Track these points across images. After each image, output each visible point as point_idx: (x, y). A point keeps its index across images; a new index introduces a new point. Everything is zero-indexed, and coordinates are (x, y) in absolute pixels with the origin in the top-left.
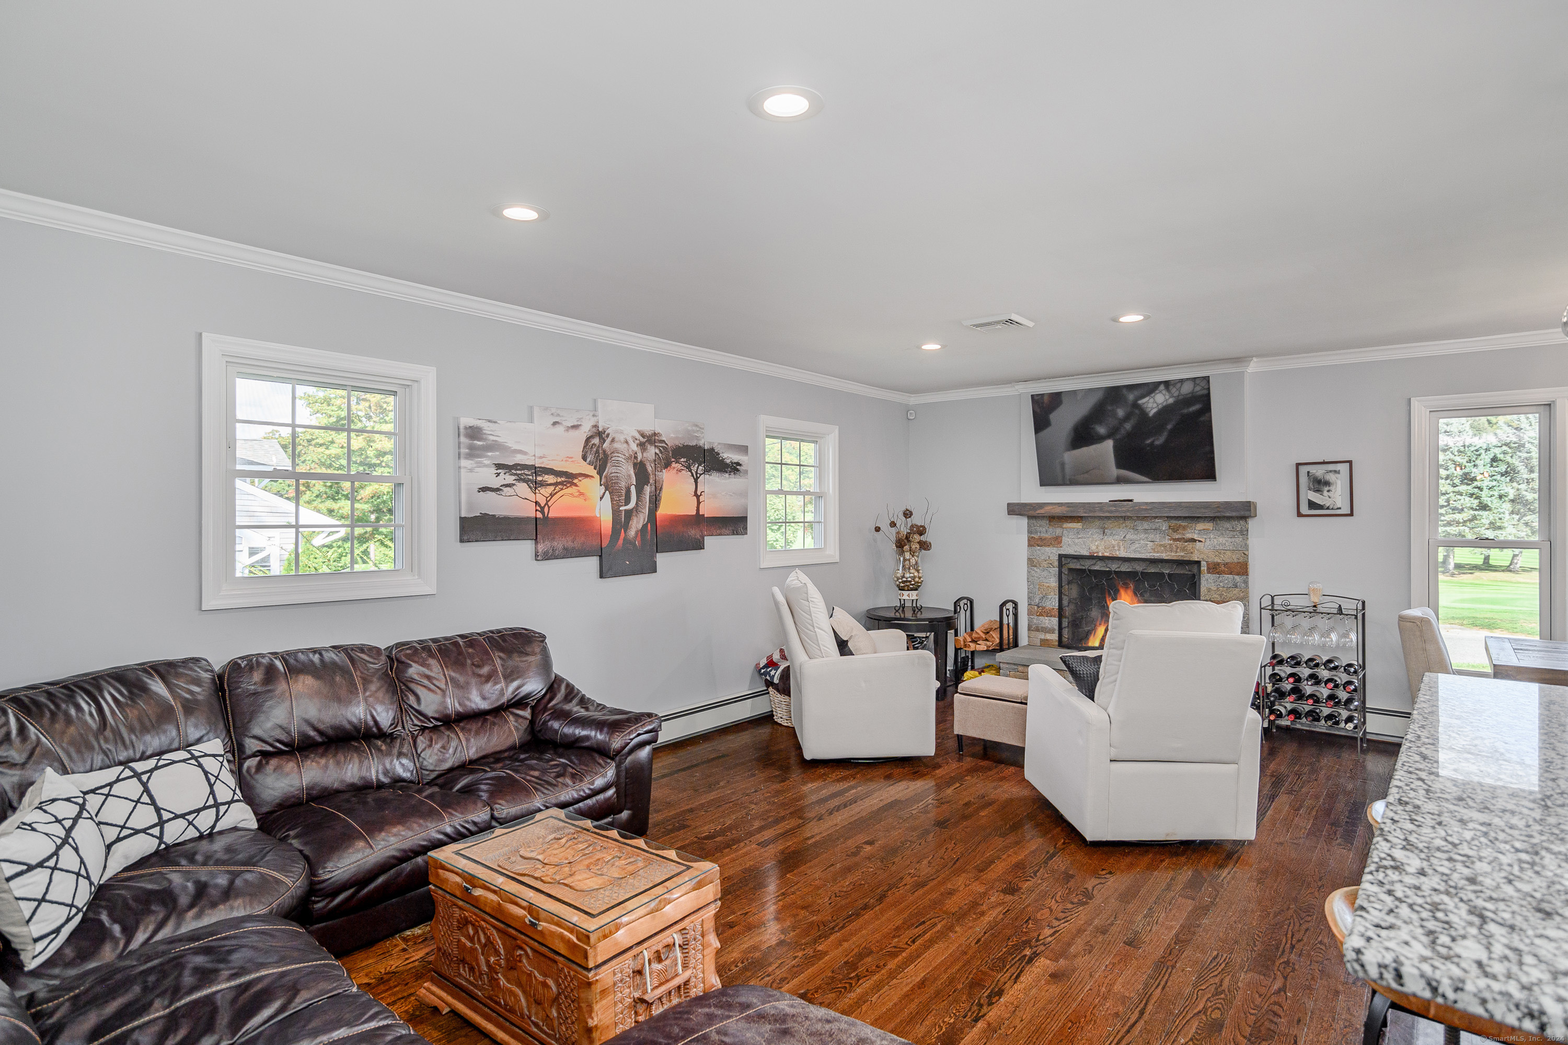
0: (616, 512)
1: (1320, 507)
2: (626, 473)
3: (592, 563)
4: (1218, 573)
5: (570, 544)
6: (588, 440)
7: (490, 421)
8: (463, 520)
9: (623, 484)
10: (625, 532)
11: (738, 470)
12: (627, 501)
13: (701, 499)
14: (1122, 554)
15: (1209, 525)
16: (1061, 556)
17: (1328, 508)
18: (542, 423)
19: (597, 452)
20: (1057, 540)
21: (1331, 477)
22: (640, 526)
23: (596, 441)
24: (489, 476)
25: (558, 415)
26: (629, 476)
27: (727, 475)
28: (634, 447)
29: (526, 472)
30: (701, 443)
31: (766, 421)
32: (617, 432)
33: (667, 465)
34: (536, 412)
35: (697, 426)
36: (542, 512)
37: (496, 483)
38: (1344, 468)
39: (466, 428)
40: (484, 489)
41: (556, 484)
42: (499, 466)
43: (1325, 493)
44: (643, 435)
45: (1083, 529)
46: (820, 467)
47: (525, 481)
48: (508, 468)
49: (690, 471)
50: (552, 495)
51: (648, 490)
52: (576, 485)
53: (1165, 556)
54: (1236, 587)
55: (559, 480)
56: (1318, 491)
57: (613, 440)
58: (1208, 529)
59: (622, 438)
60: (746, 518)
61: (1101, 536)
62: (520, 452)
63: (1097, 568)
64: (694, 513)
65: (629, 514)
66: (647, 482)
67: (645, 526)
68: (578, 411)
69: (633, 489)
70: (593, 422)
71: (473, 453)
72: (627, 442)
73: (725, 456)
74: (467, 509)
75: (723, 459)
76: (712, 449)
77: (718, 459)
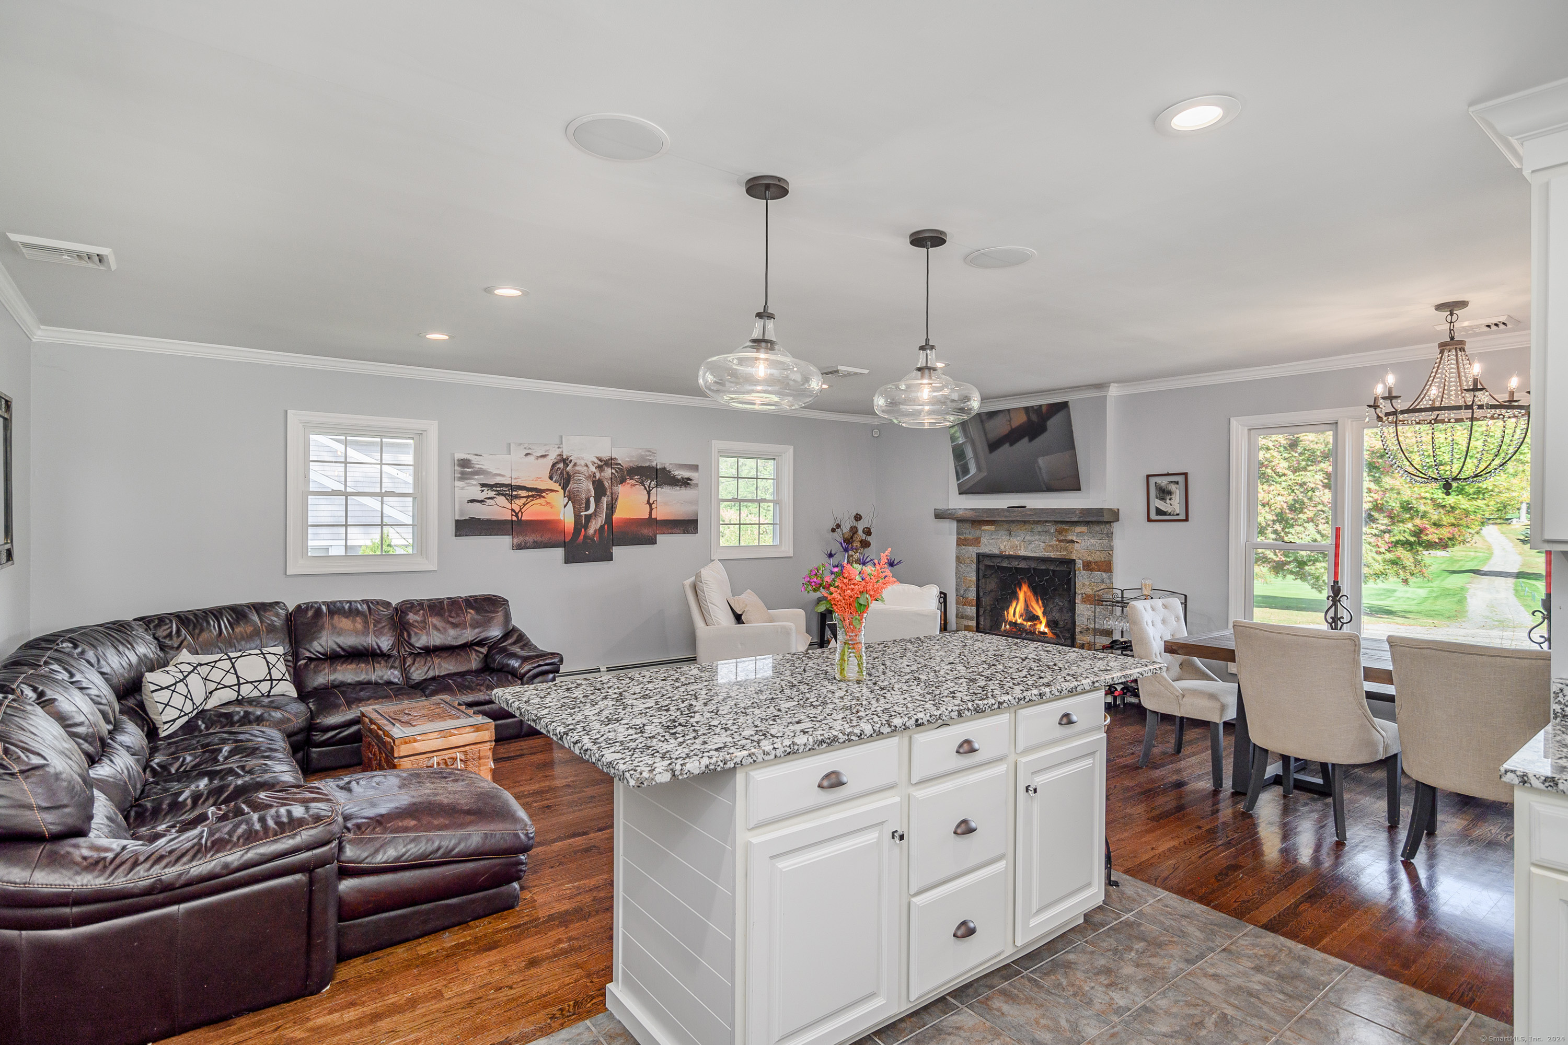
0: (577, 517)
1: (1164, 513)
2: (587, 487)
3: (559, 553)
4: (1091, 570)
5: (539, 539)
6: (554, 465)
7: (476, 455)
8: (457, 521)
9: (584, 496)
10: (585, 531)
11: (689, 484)
12: (587, 508)
13: (654, 506)
14: (1022, 553)
15: (1084, 529)
16: (978, 555)
17: (1170, 515)
18: (517, 455)
19: (562, 473)
20: (977, 541)
21: (1173, 487)
22: (598, 526)
23: (561, 465)
24: (475, 492)
25: (530, 448)
26: (589, 490)
27: (678, 488)
28: (593, 469)
29: (504, 489)
30: (654, 464)
31: (717, 444)
32: (578, 458)
33: (622, 481)
34: (512, 446)
35: (649, 451)
36: (517, 516)
37: (481, 496)
38: (1181, 479)
39: (458, 460)
40: (472, 501)
41: (528, 497)
42: (483, 485)
43: (1168, 501)
44: (600, 460)
45: (996, 531)
46: (777, 480)
47: (503, 495)
48: (490, 486)
49: (644, 486)
50: (524, 505)
51: (605, 500)
52: (544, 497)
53: (1052, 555)
54: (1103, 582)
55: (530, 494)
56: (1163, 499)
57: (575, 465)
58: (1083, 532)
59: (583, 463)
60: (697, 520)
61: (1008, 538)
62: (500, 475)
63: (1005, 565)
64: (647, 517)
65: (588, 518)
66: (605, 494)
67: (602, 527)
68: (545, 445)
69: (592, 500)
70: (558, 452)
71: (464, 477)
72: (587, 466)
73: (676, 473)
74: (461, 514)
75: (674, 476)
76: (664, 469)
77: (670, 475)
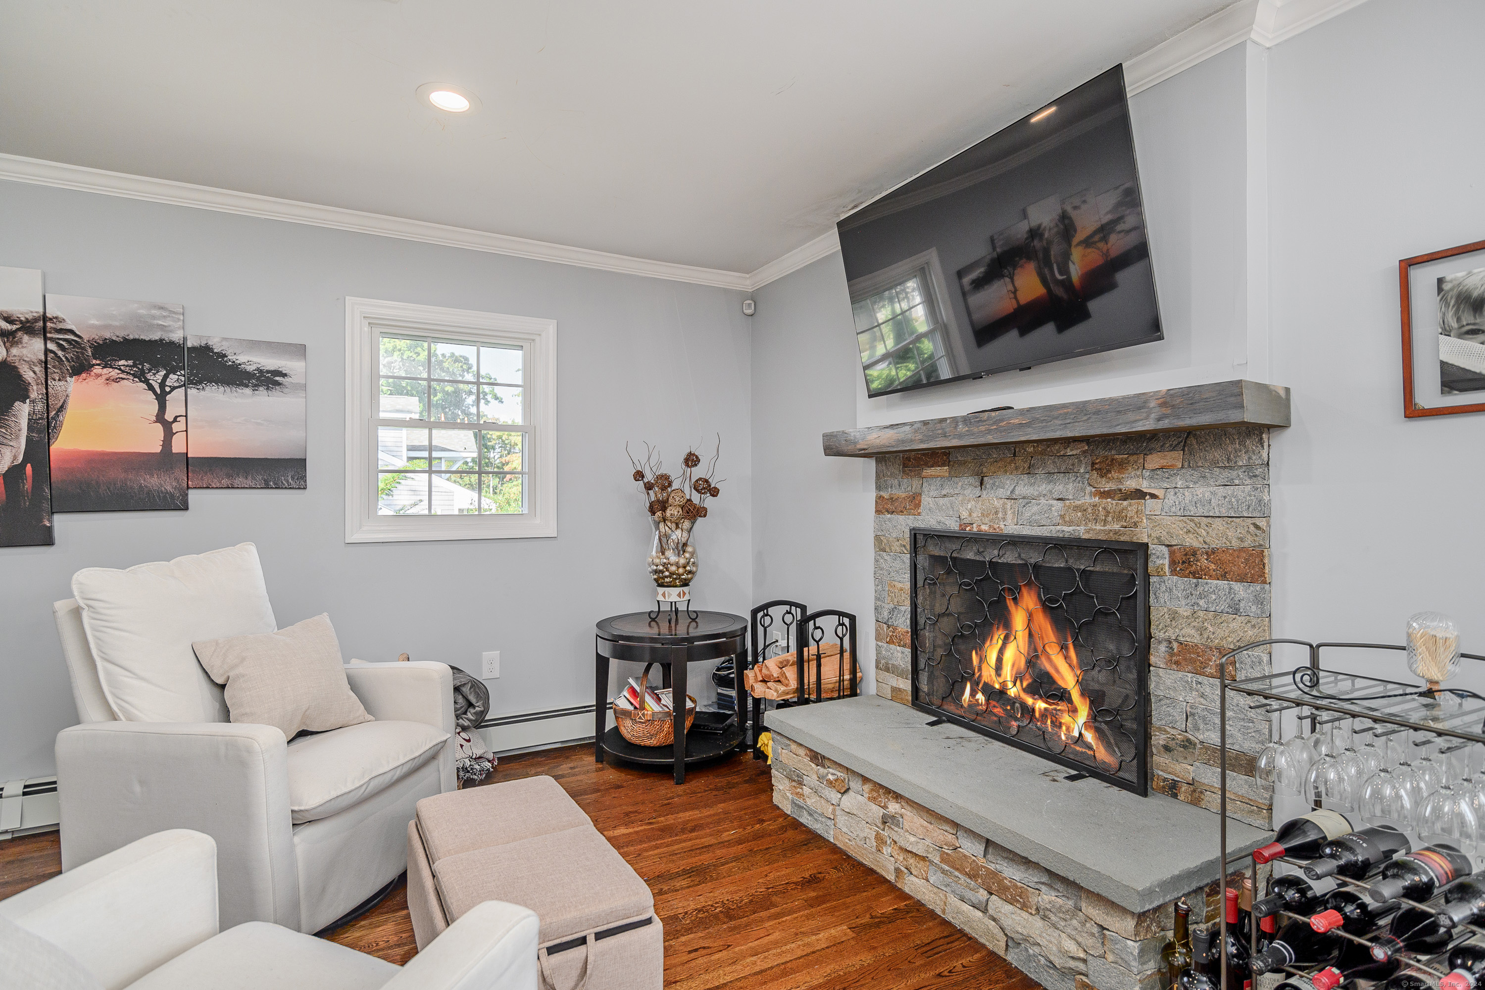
4: (1195, 575)
11: (278, 384)
13: (176, 427)
14: (1010, 527)
15: (1175, 458)
16: (915, 535)
20: (915, 500)
22: (3, 469)
27: (248, 391)
30: (176, 336)
31: (365, 307)
33: (80, 368)
35: (161, 308)
44: (8, 320)
45: (951, 476)
46: (528, 389)
49: (147, 382)
51: (23, 409)
53: (1082, 531)
54: (1237, 612)
58: (1171, 467)
60: (304, 461)
61: (977, 492)
63: (970, 555)
64: (158, 449)
66: (24, 396)
67: (15, 469)
73: (241, 359)
75: (235, 367)
76: (207, 349)
77: (224, 365)
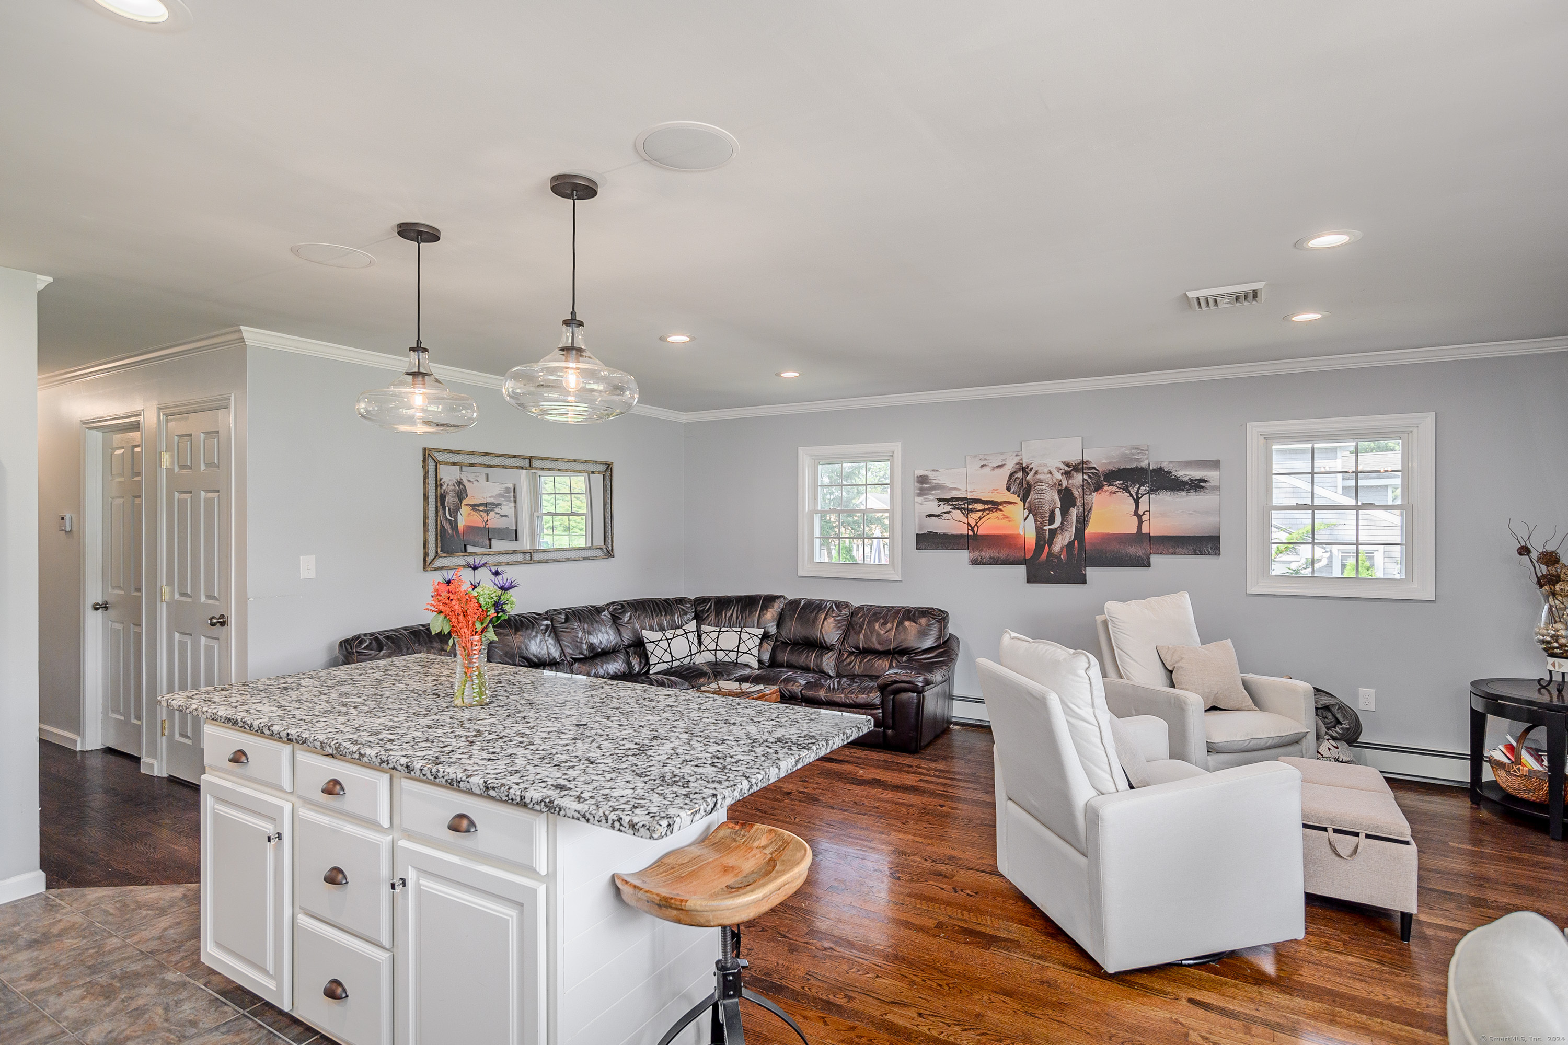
0: (1039, 532)
2: (1051, 498)
3: (1022, 569)
5: (996, 555)
6: (1011, 475)
7: (933, 471)
8: (917, 535)
9: (1047, 508)
10: (1049, 547)
11: (1202, 487)
12: (1052, 521)
13: (1144, 518)
18: (973, 467)
19: (1021, 483)
22: (1066, 543)
23: (1020, 475)
24: (932, 506)
25: (985, 459)
26: (1054, 501)
27: (1184, 493)
28: (1058, 476)
29: (960, 503)
30: (1144, 464)
32: (1040, 465)
33: (1098, 488)
34: (968, 458)
35: (1138, 449)
36: (973, 530)
37: (938, 511)
39: (918, 477)
40: (930, 516)
41: (984, 510)
42: (940, 500)
44: (1068, 465)
46: (1407, 472)
47: (958, 509)
48: (946, 501)
49: (1129, 492)
50: (980, 518)
51: (1074, 512)
52: (1001, 510)
55: (986, 507)
57: (1036, 473)
59: (1046, 470)
60: (1219, 537)
62: (956, 489)
64: (1135, 531)
65: (1053, 533)
66: (1074, 505)
67: (1071, 544)
68: (1002, 454)
69: (1058, 512)
70: (1016, 460)
71: (922, 493)
72: (1051, 473)
73: (1180, 473)
74: (920, 529)
75: (1177, 478)
76: (1161, 469)
77: (1170, 478)
